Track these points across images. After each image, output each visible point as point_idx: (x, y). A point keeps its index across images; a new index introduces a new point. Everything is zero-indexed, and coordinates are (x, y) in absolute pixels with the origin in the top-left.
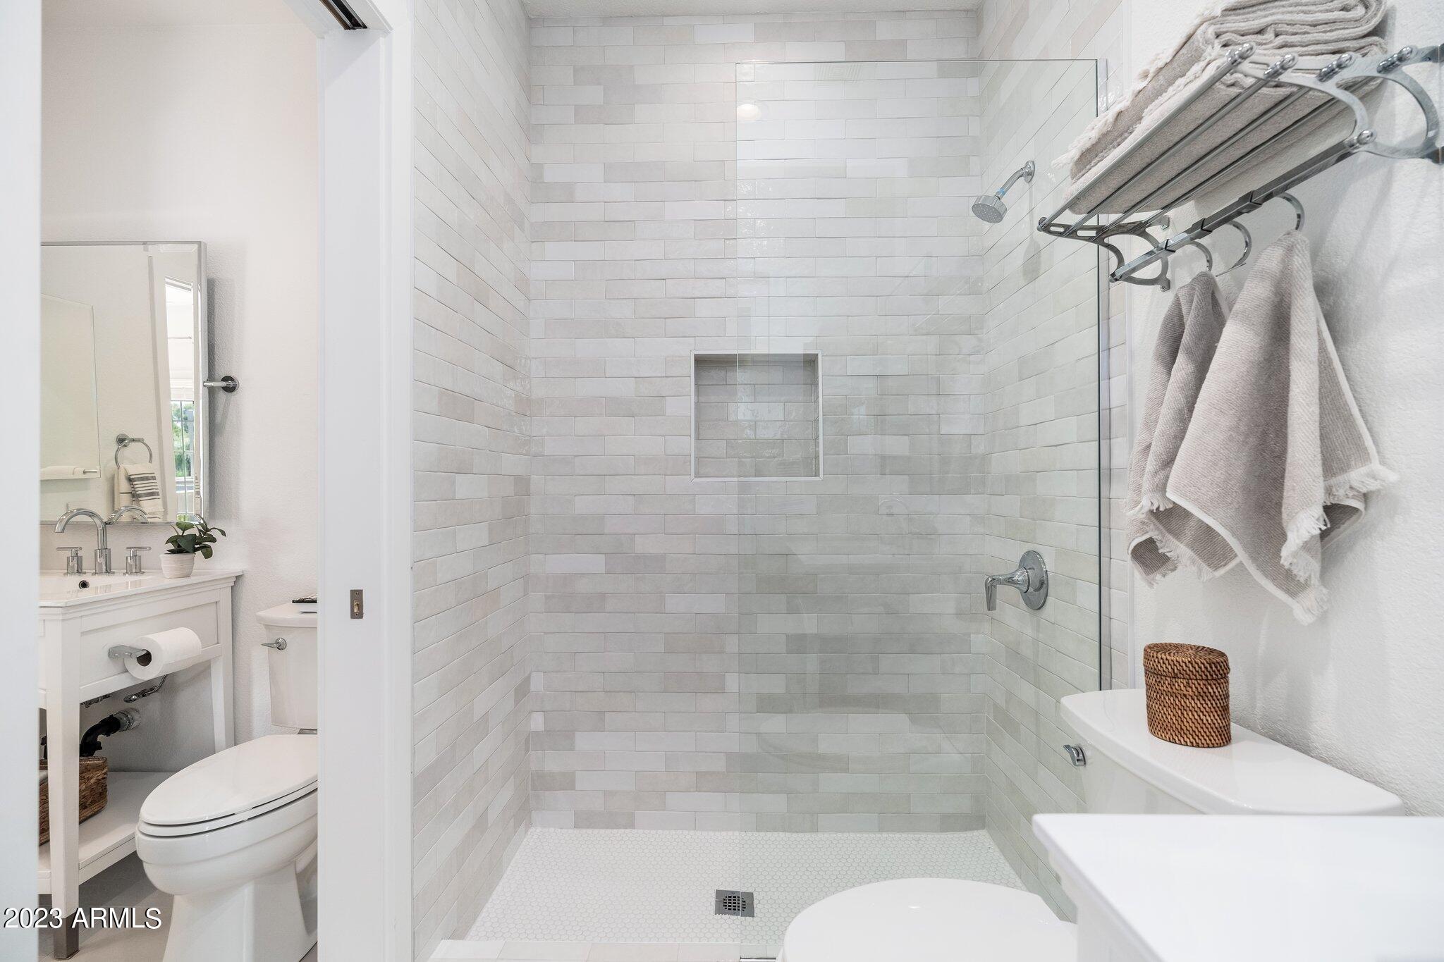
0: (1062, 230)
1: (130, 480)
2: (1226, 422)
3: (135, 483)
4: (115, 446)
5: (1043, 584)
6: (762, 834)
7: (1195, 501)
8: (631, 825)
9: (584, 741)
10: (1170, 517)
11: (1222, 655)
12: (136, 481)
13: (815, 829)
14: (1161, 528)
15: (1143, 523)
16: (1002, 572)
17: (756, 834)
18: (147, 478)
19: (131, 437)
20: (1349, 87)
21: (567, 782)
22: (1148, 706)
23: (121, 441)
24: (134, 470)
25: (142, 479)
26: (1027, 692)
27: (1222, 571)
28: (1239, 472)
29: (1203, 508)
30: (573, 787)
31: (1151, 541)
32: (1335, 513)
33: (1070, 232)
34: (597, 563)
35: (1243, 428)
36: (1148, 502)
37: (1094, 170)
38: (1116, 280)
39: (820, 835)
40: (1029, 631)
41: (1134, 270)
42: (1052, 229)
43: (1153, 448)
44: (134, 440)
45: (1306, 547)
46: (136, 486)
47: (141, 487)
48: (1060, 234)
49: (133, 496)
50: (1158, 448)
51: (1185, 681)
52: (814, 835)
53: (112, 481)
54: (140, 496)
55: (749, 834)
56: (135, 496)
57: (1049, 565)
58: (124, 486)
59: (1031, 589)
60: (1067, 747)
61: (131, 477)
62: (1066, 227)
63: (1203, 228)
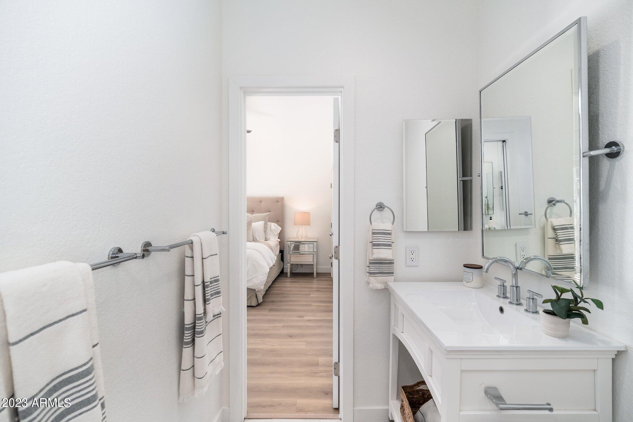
1: (554, 229)
3: (557, 232)
4: (546, 205)
12: (557, 231)
18: (567, 228)
19: (558, 199)
23: (551, 202)
24: (557, 222)
25: (563, 229)
44: (558, 202)
46: (558, 234)
47: (561, 235)
49: (557, 240)
53: (543, 229)
54: (561, 241)
56: (557, 241)
58: (550, 233)
61: (556, 227)
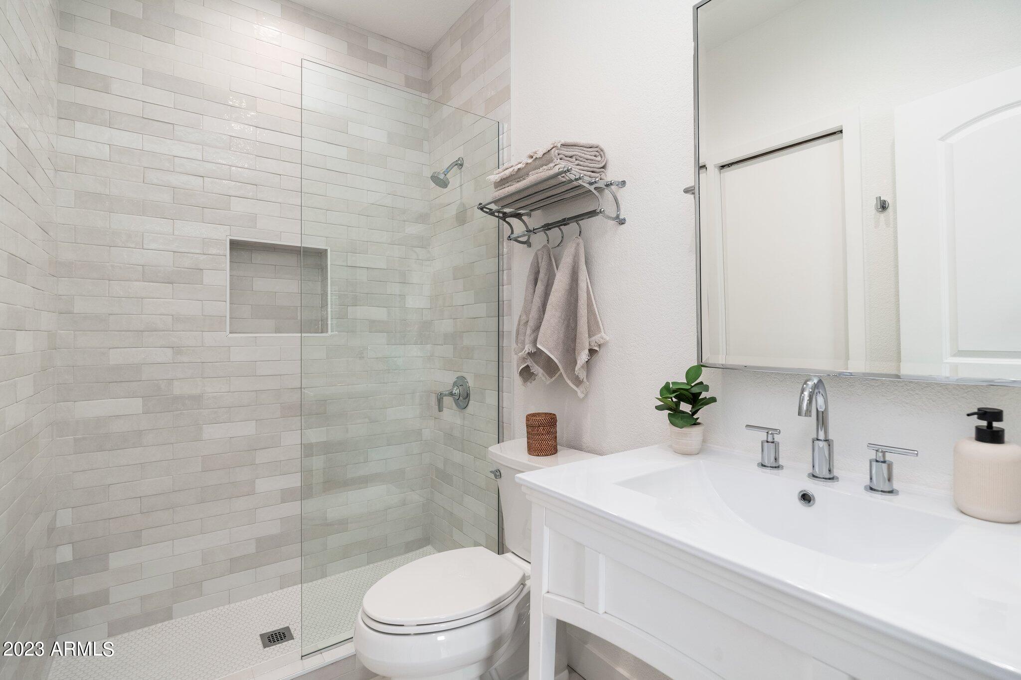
0: (488, 211)
2: (558, 314)
5: (468, 396)
6: (285, 590)
7: (547, 348)
8: (170, 617)
9: (117, 561)
10: (536, 355)
11: (555, 415)
13: (324, 575)
14: (531, 360)
15: (524, 358)
16: (445, 389)
17: (280, 591)
20: (596, 188)
21: (101, 599)
22: (528, 442)
26: (457, 457)
27: (553, 379)
28: (562, 335)
29: (550, 351)
30: (107, 602)
31: (528, 366)
32: (592, 352)
33: (491, 213)
34: (136, 405)
35: (563, 317)
36: (528, 348)
37: (507, 189)
38: (511, 240)
39: (329, 578)
40: (459, 421)
41: (518, 237)
42: (484, 209)
43: (529, 324)
45: (582, 367)
48: (486, 212)
50: (531, 324)
51: (542, 428)
52: (324, 580)
55: (275, 592)
57: (471, 383)
59: (461, 398)
60: (491, 472)
62: (491, 210)
63: (547, 227)
